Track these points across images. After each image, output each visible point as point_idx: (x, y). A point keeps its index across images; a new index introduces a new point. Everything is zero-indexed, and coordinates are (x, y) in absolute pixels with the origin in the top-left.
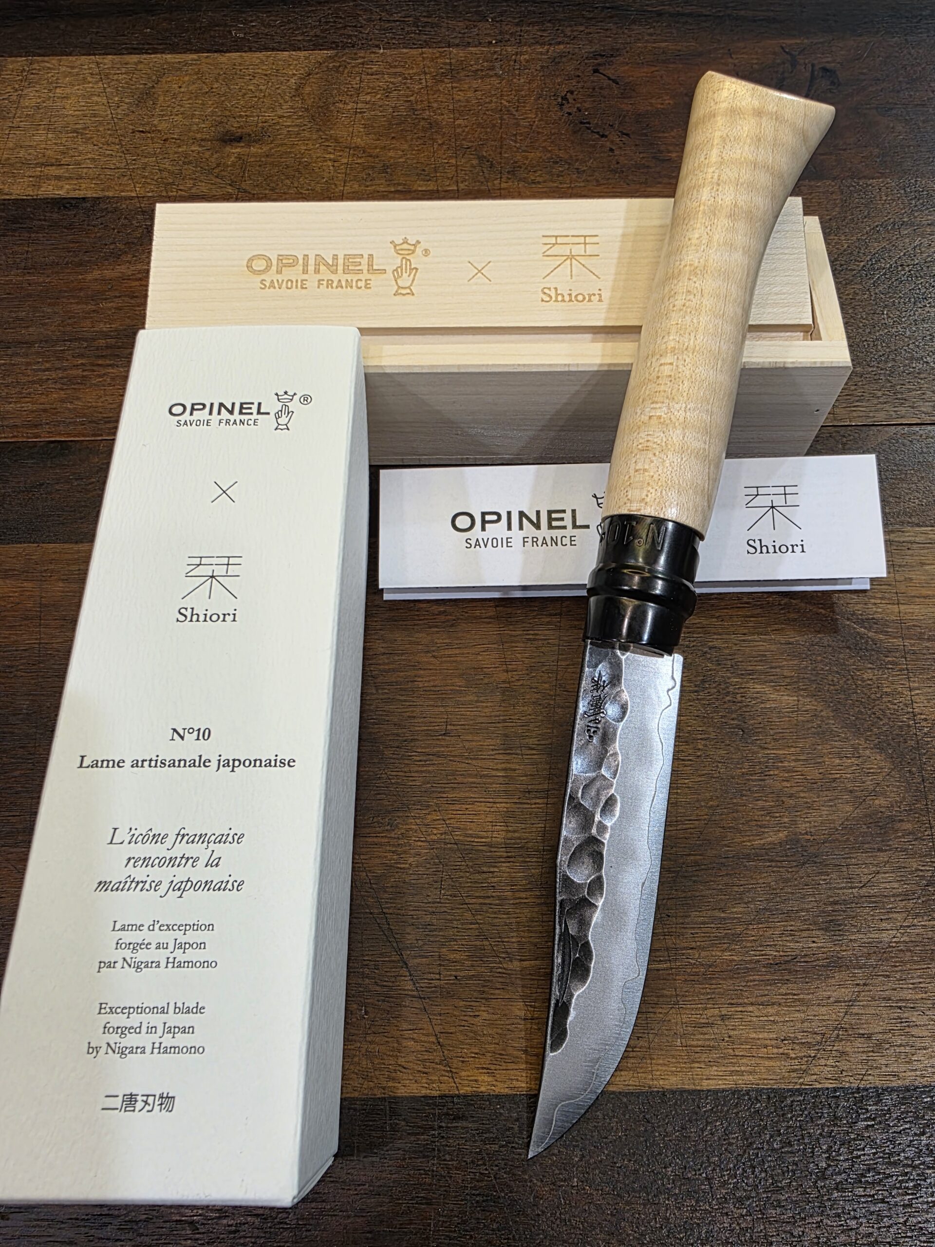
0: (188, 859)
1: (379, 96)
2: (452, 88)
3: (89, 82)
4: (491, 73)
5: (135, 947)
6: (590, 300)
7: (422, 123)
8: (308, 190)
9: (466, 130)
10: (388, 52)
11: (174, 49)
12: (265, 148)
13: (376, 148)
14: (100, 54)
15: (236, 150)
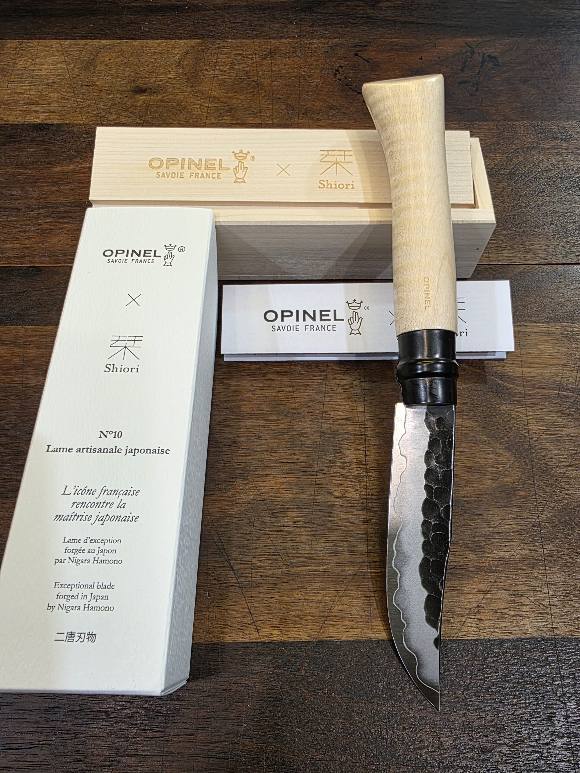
0: (107, 504)
1: (228, 67)
2: (271, 63)
3: (56, 55)
4: (295, 55)
5: (76, 552)
6: (347, 188)
7: (253, 83)
8: (185, 122)
9: (279, 88)
10: (234, 41)
11: (106, 36)
12: (160, 97)
13: (225, 97)
14: (62, 39)
15: (142, 97)
